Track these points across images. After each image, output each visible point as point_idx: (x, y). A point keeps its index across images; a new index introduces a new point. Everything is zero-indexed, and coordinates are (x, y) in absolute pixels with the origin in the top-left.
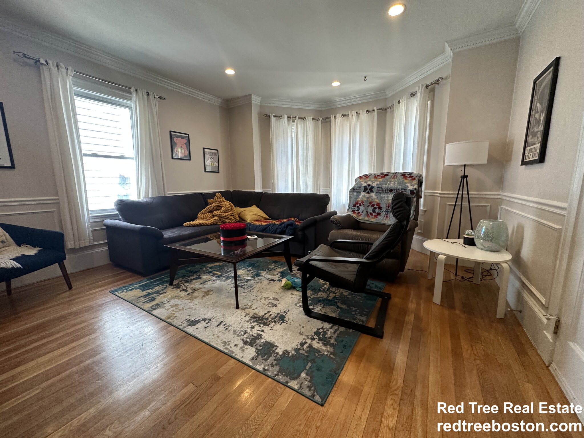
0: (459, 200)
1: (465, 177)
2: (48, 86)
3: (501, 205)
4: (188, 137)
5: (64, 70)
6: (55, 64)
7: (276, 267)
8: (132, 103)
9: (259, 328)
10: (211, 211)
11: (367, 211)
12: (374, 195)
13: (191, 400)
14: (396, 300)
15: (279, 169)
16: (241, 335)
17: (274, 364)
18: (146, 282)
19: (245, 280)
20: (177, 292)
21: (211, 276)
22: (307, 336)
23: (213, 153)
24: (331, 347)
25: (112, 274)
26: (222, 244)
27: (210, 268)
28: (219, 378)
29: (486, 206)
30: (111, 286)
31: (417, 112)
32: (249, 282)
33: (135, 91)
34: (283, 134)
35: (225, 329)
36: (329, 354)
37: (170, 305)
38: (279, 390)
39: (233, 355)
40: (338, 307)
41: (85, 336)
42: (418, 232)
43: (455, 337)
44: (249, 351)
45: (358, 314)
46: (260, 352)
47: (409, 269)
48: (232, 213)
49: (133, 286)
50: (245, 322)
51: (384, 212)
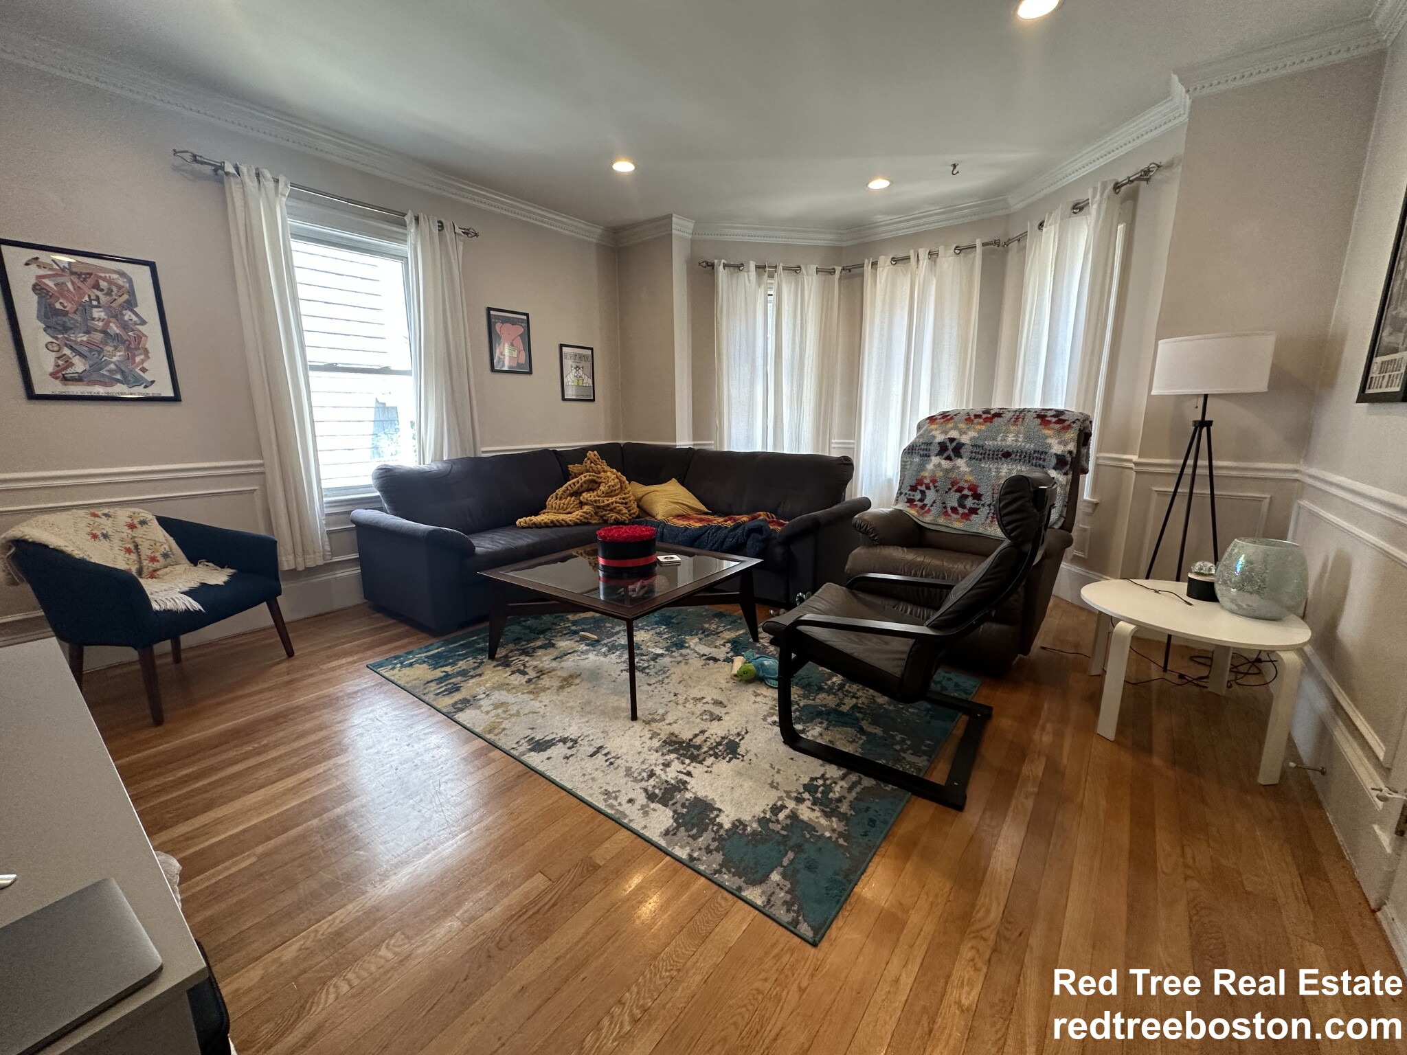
0: (1186, 480)
1: (1204, 424)
2: (241, 222)
3: (1301, 497)
4: (525, 321)
5: (271, 184)
6: (254, 171)
7: (721, 629)
8: (407, 249)
9: (681, 767)
10: (577, 494)
11: (944, 503)
12: (964, 465)
13: (540, 905)
14: (1003, 723)
15: (734, 392)
16: (642, 780)
17: (711, 847)
18: (439, 650)
19: (651, 655)
20: (505, 675)
21: (577, 641)
22: (788, 793)
23: (582, 357)
24: (840, 820)
25: (368, 628)
26: (601, 574)
27: (574, 623)
28: (596, 867)
29: (1260, 500)
30: (369, 653)
31: (1086, 255)
32: (661, 661)
33: (414, 221)
34: (746, 309)
35: (608, 763)
36: (835, 836)
37: (491, 702)
38: (723, 903)
39: (626, 821)
40: (861, 731)
41: (327, 757)
42: (1074, 556)
43: (1142, 822)
44: (659, 816)
45: (907, 749)
46: (684, 819)
47: (1043, 648)
48: (624, 499)
49: (414, 657)
50: (650, 751)
51: (987, 508)
